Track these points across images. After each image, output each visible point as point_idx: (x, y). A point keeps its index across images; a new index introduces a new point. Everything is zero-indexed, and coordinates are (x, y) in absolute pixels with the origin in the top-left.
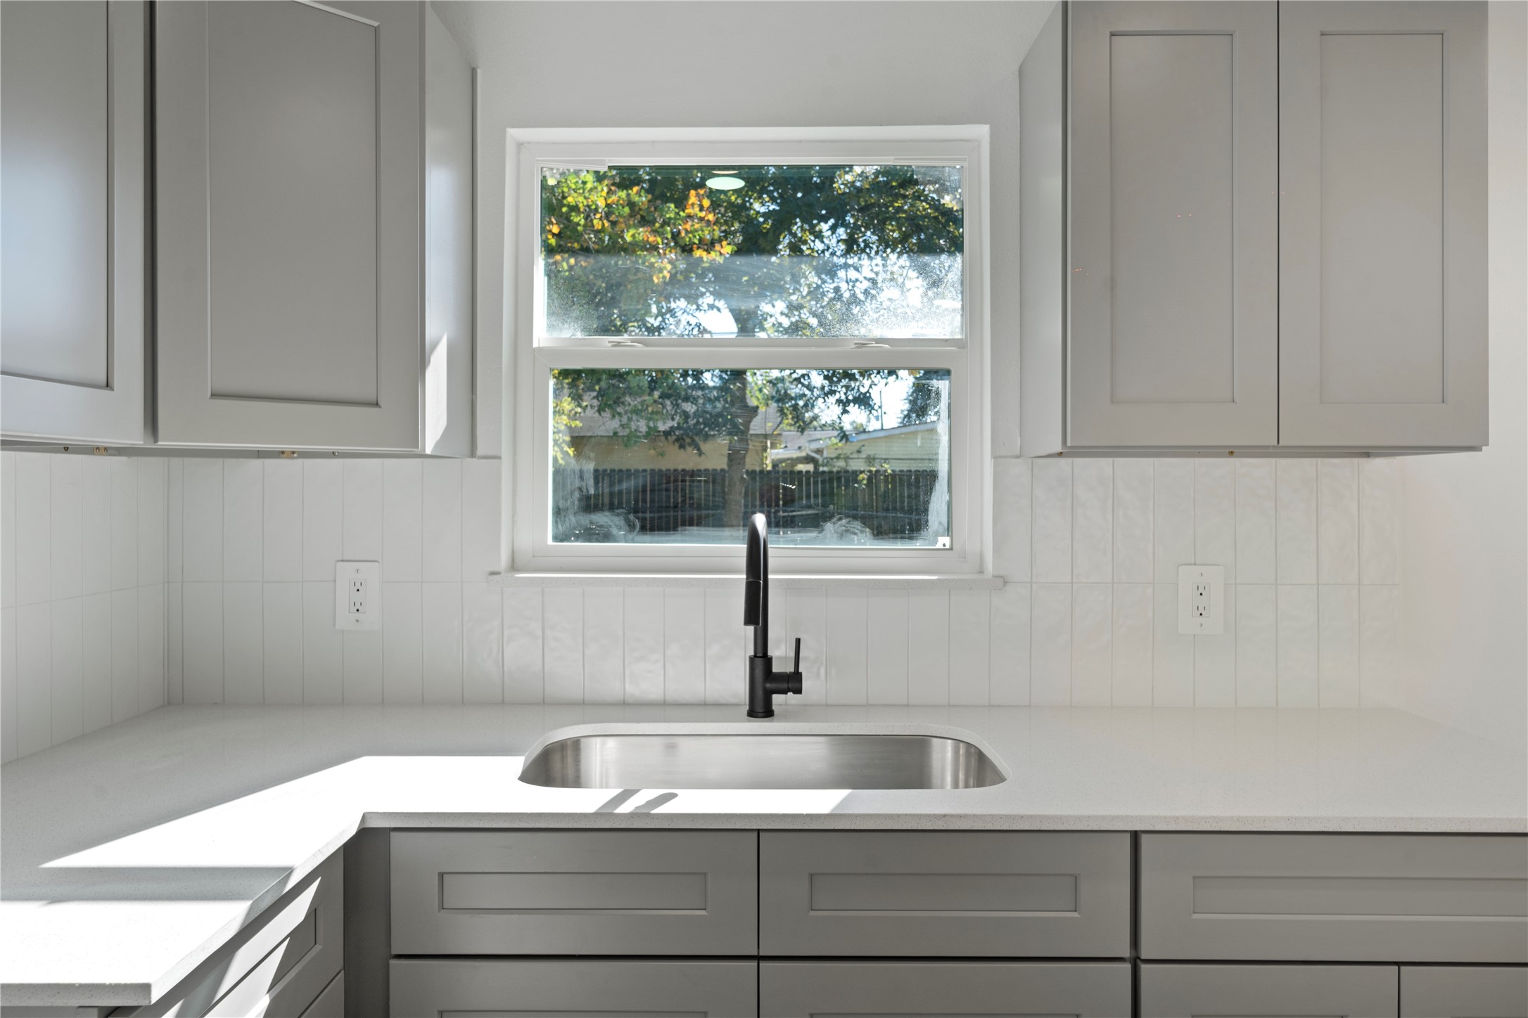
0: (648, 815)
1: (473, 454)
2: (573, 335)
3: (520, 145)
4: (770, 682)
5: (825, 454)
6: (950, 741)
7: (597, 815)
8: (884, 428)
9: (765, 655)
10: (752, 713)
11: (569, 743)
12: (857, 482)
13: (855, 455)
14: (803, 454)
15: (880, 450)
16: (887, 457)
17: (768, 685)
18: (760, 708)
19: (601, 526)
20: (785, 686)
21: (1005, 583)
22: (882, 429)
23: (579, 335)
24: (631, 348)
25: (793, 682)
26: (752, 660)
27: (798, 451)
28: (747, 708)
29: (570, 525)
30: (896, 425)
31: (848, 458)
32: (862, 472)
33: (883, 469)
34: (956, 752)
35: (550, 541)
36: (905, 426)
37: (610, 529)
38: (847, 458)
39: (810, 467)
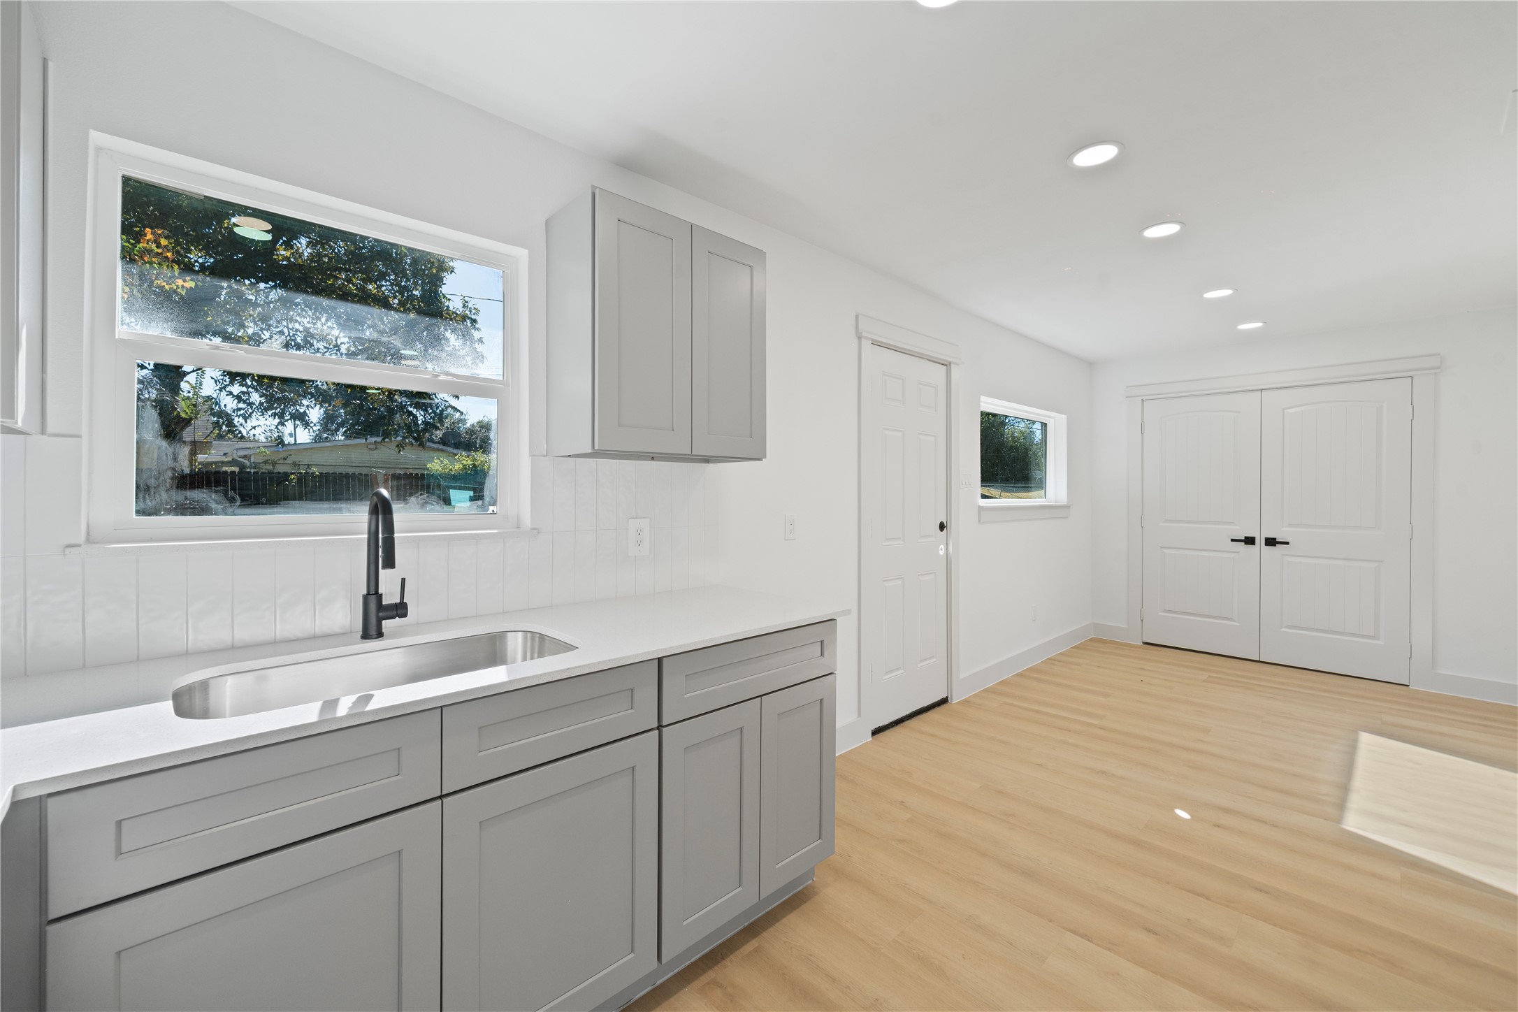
0: (364, 713)
1: (43, 432)
2: (161, 334)
3: (99, 149)
4: (382, 612)
5: (252, 460)
6: (520, 633)
7: (319, 723)
8: (297, 443)
9: (377, 593)
10: (366, 636)
11: (196, 685)
12: (287, 480)
13: (282, 461)
14: (230, 459)
15: (305, 459)
16: (311, 463)
17: (381, 614)
18: (371, 631)
19: (198, 502)
20: (395, 613)
21: (539, 532)
22: (295, 444)
23: (169, 334)
24: (229, 353)
25: (400, 610)
26: (366, 598)
27: (224, 457)
28: (361, 633)
29: (161, 500)
30: (308, 441)
31: (276, 463)
32: (292, 474)
33: (311, 471)
34: (525, 638)
35: (134, 517)
36: (316, 442)
37: (209, 504)
38: (274, 464)
39: (236, 469)
